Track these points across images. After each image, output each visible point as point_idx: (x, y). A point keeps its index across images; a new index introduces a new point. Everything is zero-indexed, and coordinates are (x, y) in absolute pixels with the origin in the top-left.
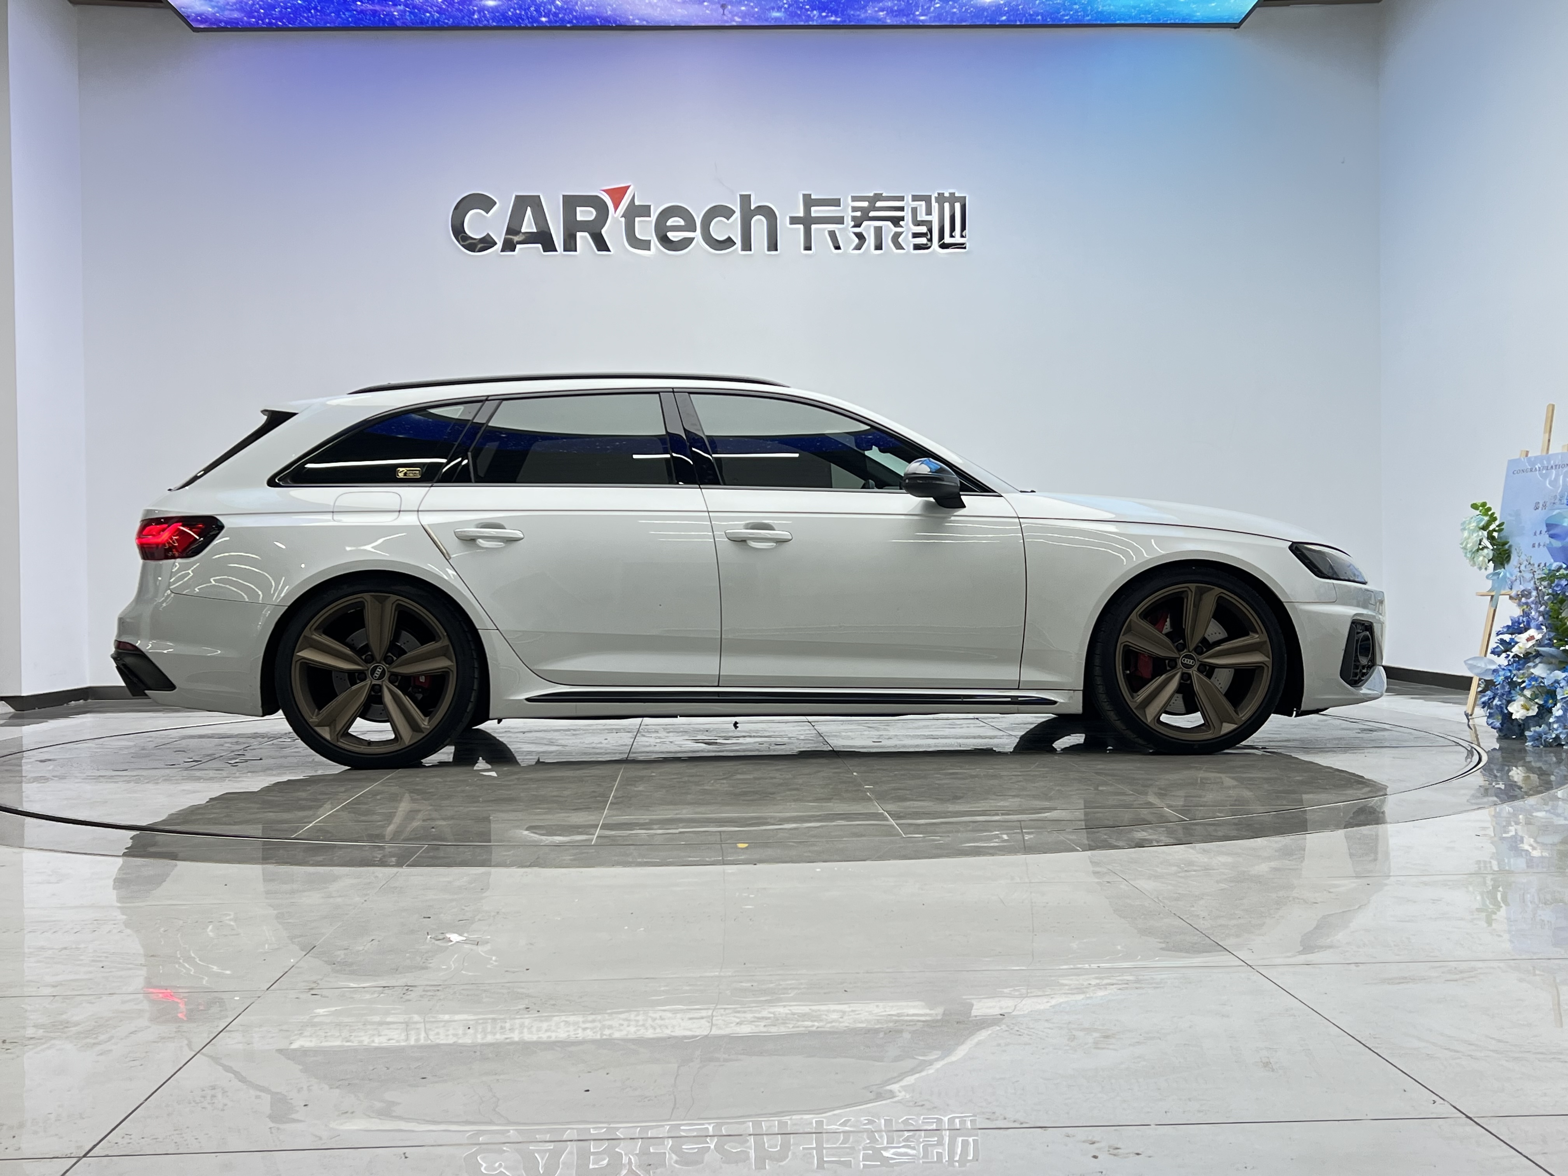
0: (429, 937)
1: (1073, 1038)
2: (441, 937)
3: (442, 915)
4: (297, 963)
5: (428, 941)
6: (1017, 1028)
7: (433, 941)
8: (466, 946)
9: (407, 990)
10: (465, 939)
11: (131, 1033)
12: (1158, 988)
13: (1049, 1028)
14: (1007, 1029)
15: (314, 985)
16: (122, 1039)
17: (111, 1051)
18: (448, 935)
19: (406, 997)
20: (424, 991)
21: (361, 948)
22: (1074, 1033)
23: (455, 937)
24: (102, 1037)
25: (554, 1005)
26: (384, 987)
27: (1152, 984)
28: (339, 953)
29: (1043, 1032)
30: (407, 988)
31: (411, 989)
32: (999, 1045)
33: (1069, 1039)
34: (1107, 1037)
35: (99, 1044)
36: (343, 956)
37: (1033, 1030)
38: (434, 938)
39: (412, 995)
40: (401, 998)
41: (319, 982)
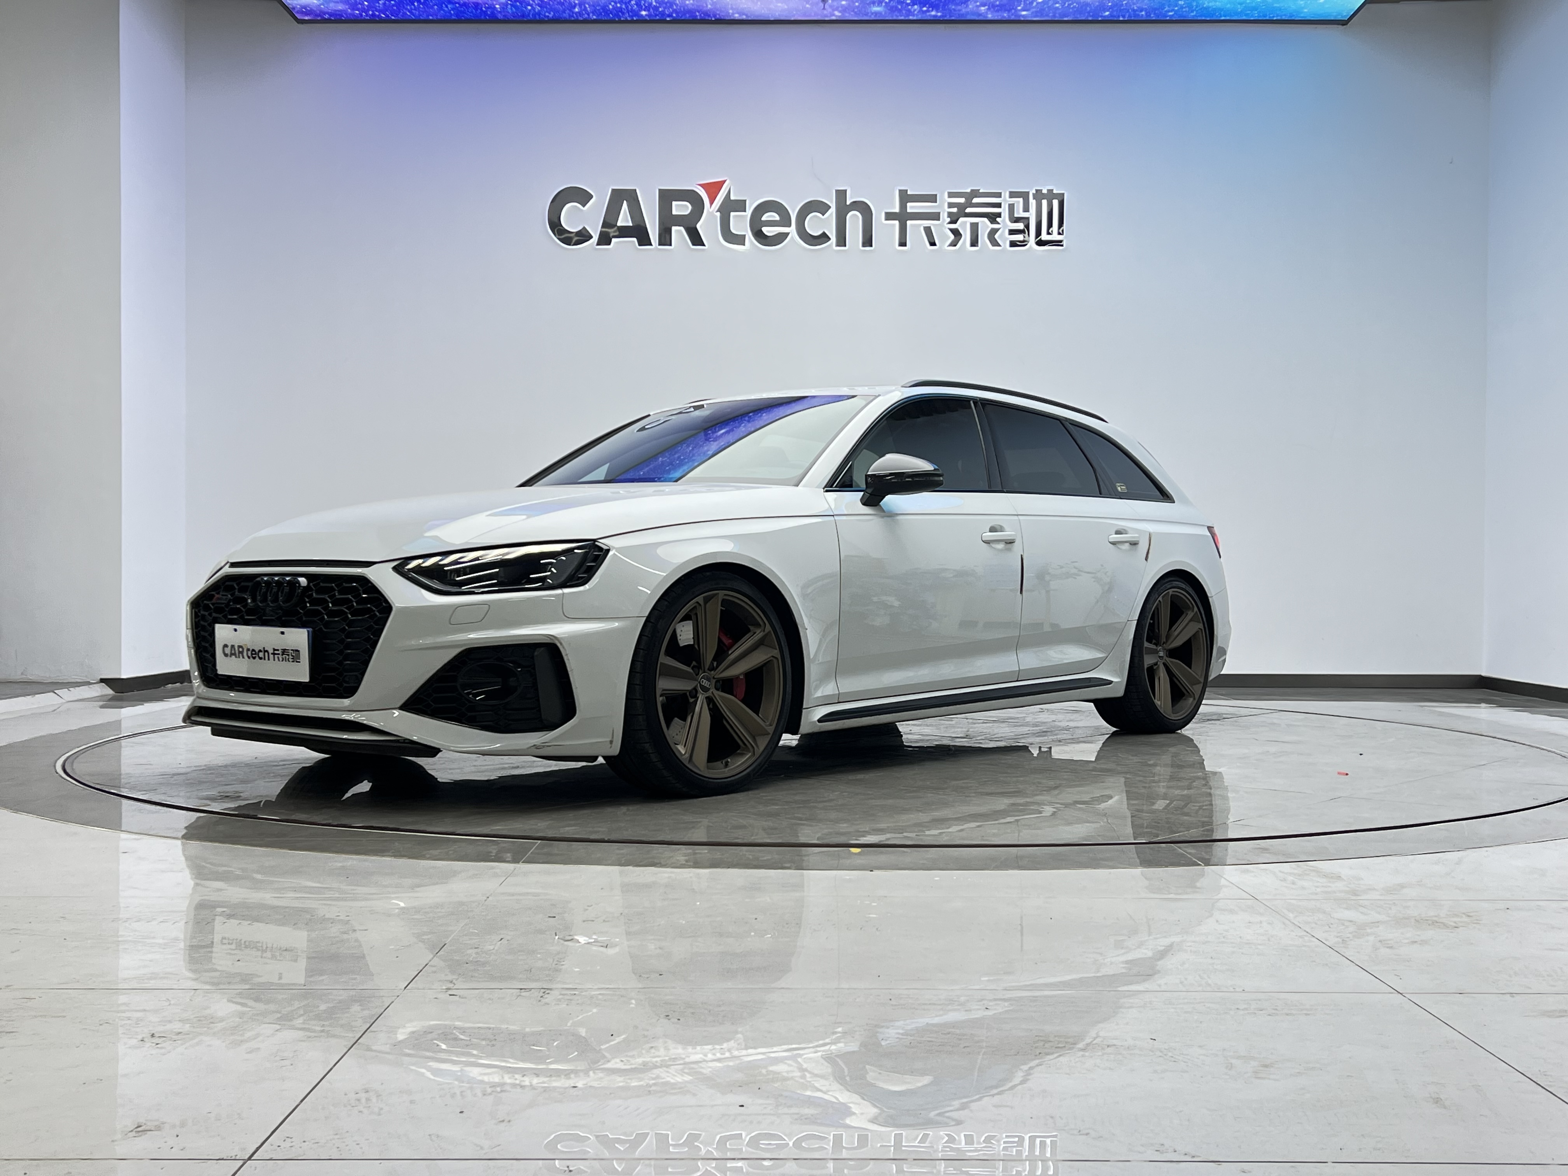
0: (557, 937)
1: (1230, 1067)
2: (570, 938)
3: (567, 915)
4: (430, 961)
5: (556, 942)
6: (1170, 1054)
7: (562, 942)
8: (594, 948)
9: (544, 993)
10: (593, 940)
11: (277, 1031)
12: (1309, 1014)
13: (1204, 1055)
14: (1160, 1054)
15: (451, 985)
16: (268, 1037)
17: (259, 1048)
18: (576, 937)
19: (544, 1001)
20: (561, 994)
21: (492, 947)
22: (1233, 1061)
23: (582, 940)
24: (248, 1034)
25: (693, 1013)
26: (521, 989)
27: (1302, 1010)
28: (469, 951)
29: (1198, 1059)
30: (543, 990)
31: (547, 992)
32: (1155, 1072)
33: (1227, 1067)
34: (1266, 1066)
35: (246, 1041)
36: (474, 955)
37: (1186, 1057)
38: (562, 939)
39: (549, 998)
40: (540, 1001)
41: (454, 981)
